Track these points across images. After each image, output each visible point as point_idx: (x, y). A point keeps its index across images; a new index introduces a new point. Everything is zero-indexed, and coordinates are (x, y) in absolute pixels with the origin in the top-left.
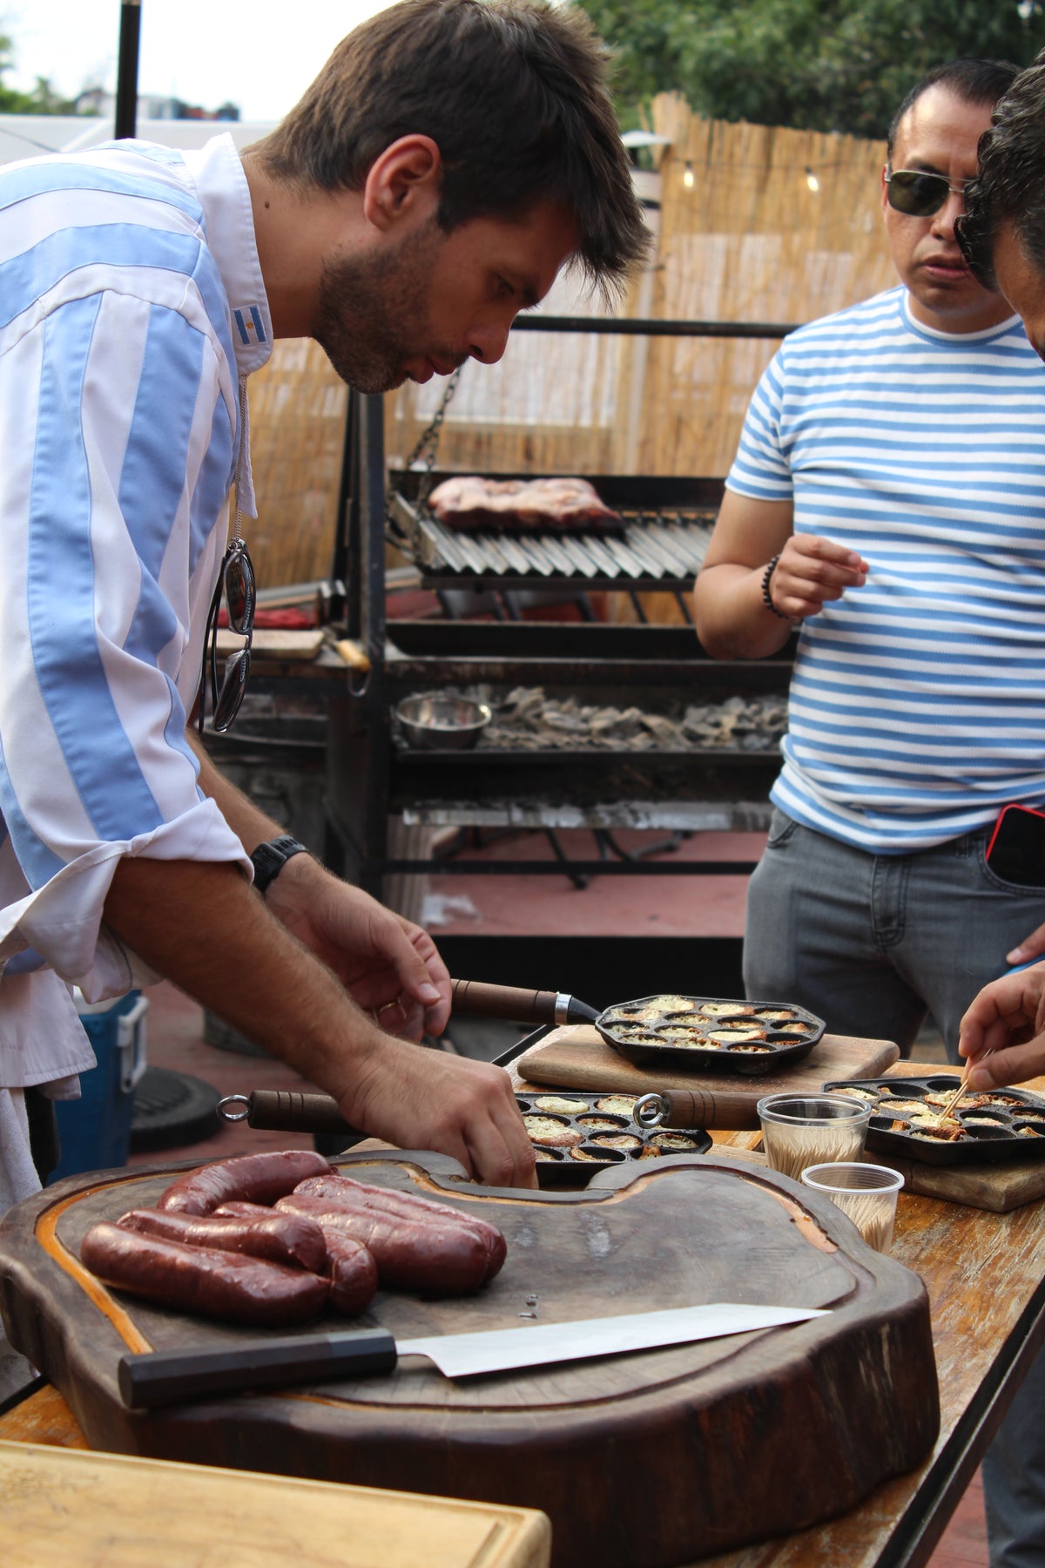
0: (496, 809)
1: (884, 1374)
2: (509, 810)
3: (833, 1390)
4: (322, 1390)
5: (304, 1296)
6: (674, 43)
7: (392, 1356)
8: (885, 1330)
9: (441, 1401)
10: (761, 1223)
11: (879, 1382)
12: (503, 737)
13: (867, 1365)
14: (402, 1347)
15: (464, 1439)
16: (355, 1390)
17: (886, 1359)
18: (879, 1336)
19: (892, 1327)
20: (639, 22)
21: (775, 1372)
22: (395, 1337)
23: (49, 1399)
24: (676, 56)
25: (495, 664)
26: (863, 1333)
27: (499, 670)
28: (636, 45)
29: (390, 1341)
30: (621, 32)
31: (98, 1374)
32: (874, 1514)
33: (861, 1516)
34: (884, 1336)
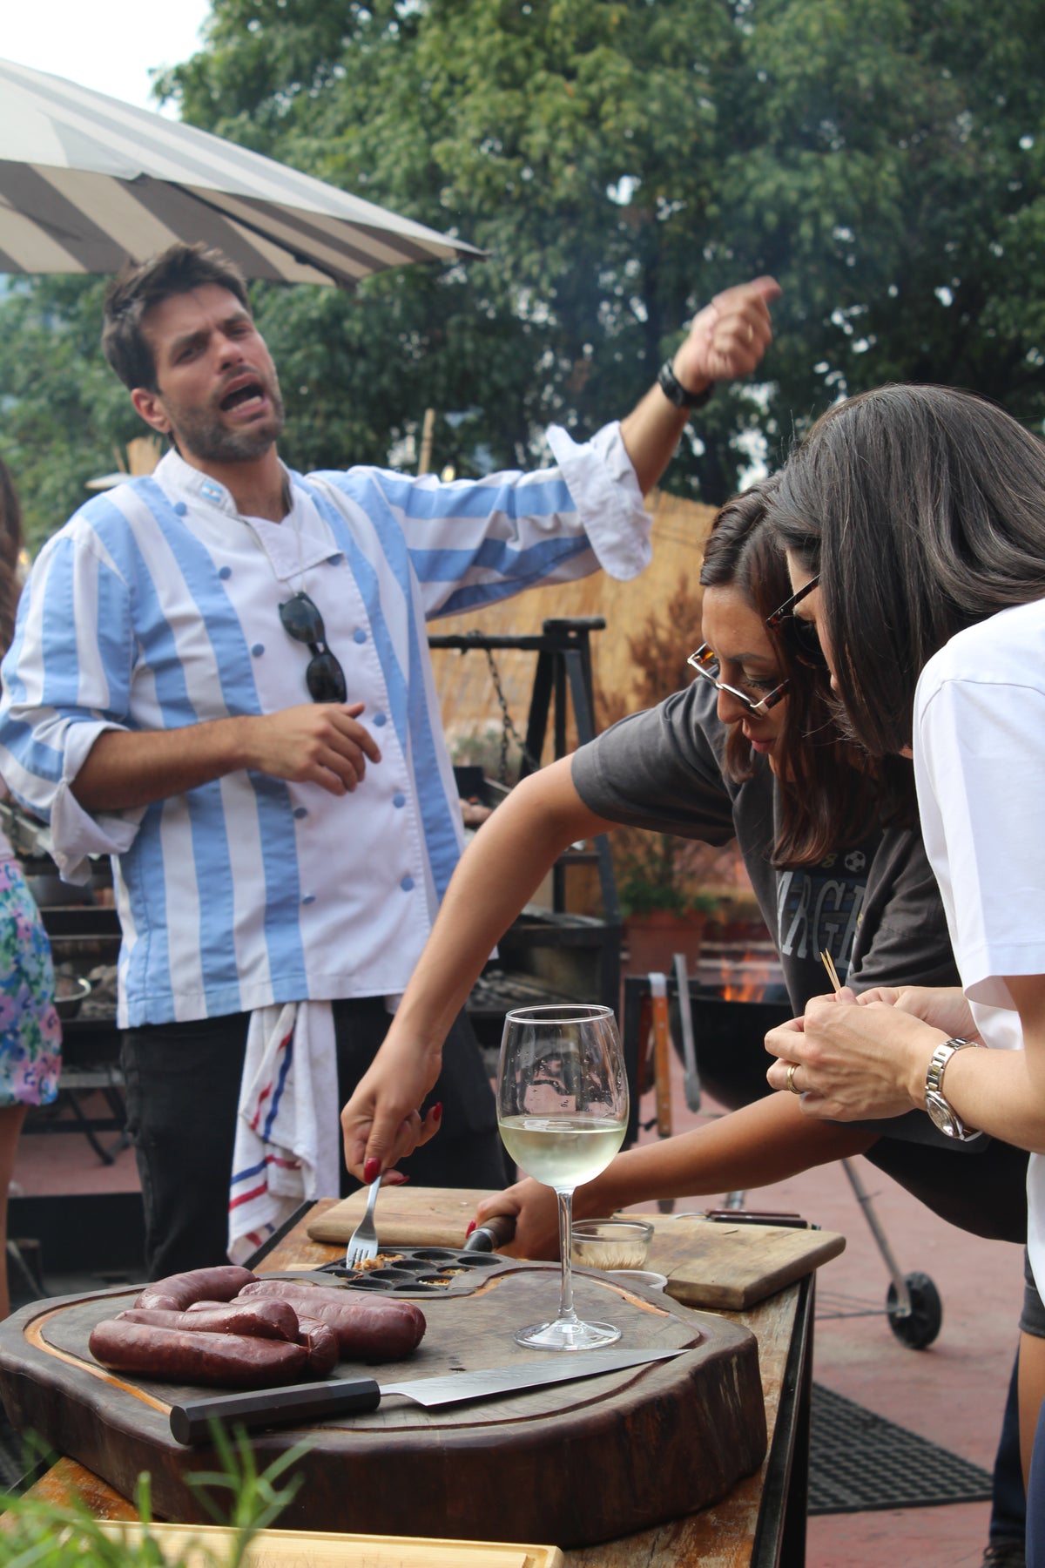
0: (98, 1072)
1: (736, 1395)
2: (109, 1072)
3: (706, 1405)
4: (326, 1424)
5: (290, 1360)
6: (86, 396)
7: (377, 1396)
8: (734, 1360)
9: (426, 1424)
10: (601, 1302)
11: (732, 1400)
12: (94, 1009)
13: (724, 1387)
14: (383, 1389)
15: (457, 1446)
16: (354, 1422)
17: (736, 1384)
18: (731, 1365)
19: (738, 1358)
20: (53, 378)
21: (672, 1388)
22: (378, 1382)
23: (69, 1466)
24: (88, 409)
25: (91, 941)
26: (720, 1361)
27: (95, 946)
28: (51, 398)
29: (374, 1385)
30: (35, 386)
31: (141, 1427)
32: (740, 1501)
33: (731, 1503)
34: (734, 1365)
